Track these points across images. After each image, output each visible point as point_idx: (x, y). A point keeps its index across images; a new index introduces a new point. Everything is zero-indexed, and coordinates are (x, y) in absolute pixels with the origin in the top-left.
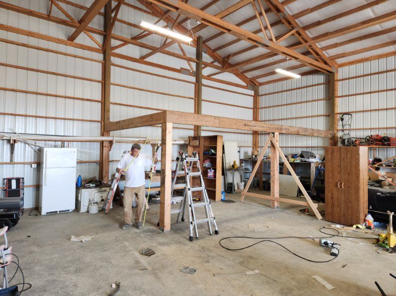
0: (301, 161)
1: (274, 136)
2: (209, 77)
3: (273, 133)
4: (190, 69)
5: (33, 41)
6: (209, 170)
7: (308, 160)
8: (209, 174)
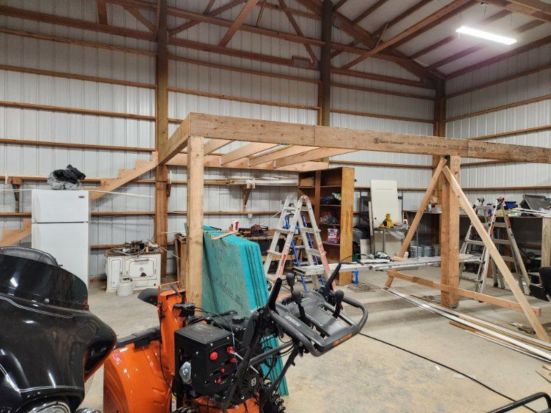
0: (523, 215)
1: (448, 164)
2: (345, 70)
3: (448, 157)
4: (309, 57)
5: (46, 27)
6: (329, 230)
7: (536, 213)
8: (329, 237)
